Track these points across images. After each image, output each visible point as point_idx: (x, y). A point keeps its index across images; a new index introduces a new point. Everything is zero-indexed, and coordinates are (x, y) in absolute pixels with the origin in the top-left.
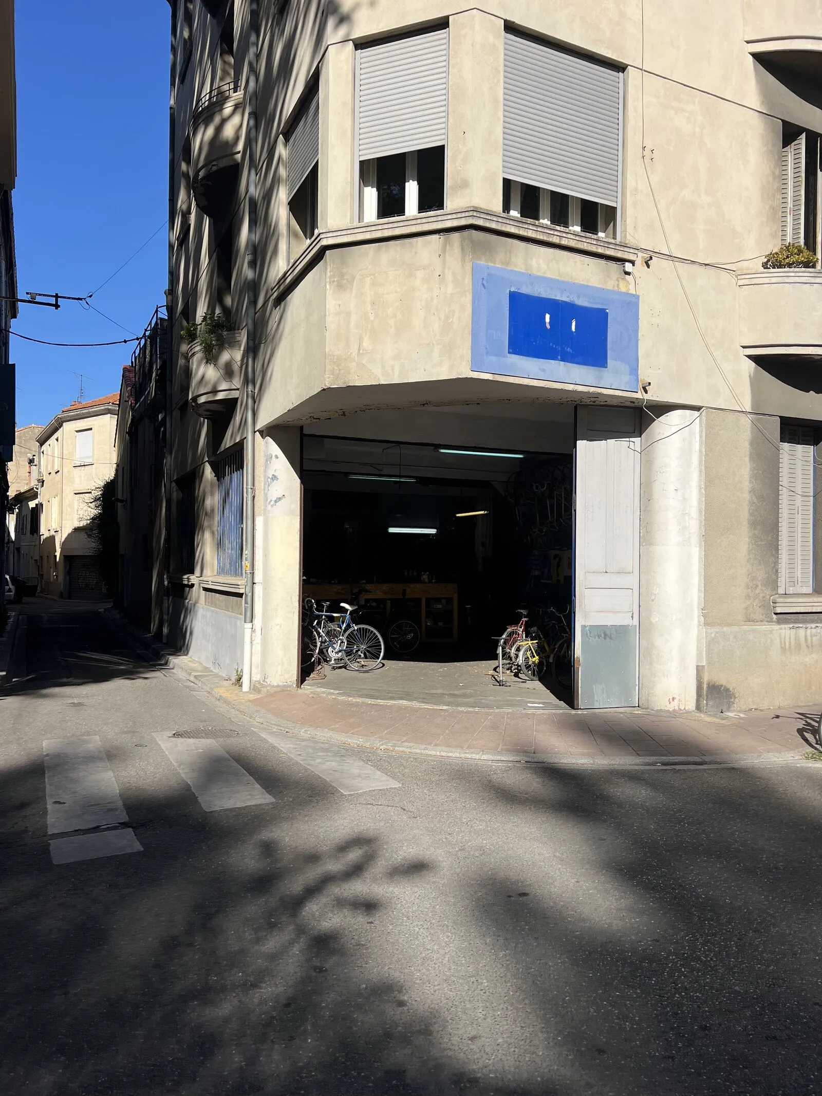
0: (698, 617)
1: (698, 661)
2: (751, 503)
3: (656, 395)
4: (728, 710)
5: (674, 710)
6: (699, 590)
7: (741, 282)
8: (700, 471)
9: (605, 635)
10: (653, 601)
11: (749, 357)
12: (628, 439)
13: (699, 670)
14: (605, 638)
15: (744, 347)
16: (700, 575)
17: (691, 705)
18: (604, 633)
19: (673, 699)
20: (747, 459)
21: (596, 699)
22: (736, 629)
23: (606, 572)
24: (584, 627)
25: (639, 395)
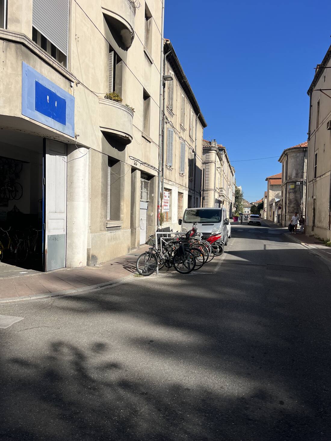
0: (88, 230)
1: (87, 247)
2: (102, 187)
3: (79, 140)
4: (96, 264)
5: (81, 267)
6: (88, 219)
7: (100, 102)
8: (89, 173)
9: (56, 239)
10: (73, 224)
11: (101, 131)
12: (63, 156)
13: (88, 250)
14: (55, 240)
15: (100, 127)
16: (89, 214)
17: (85, 264)
18: (55, 238)
19: (81, 262)
20: (101, 170)
21: (52, 266)
22: (98, 234)
23: (56, 212)
24: (48, 236)
25: (74, 139)
